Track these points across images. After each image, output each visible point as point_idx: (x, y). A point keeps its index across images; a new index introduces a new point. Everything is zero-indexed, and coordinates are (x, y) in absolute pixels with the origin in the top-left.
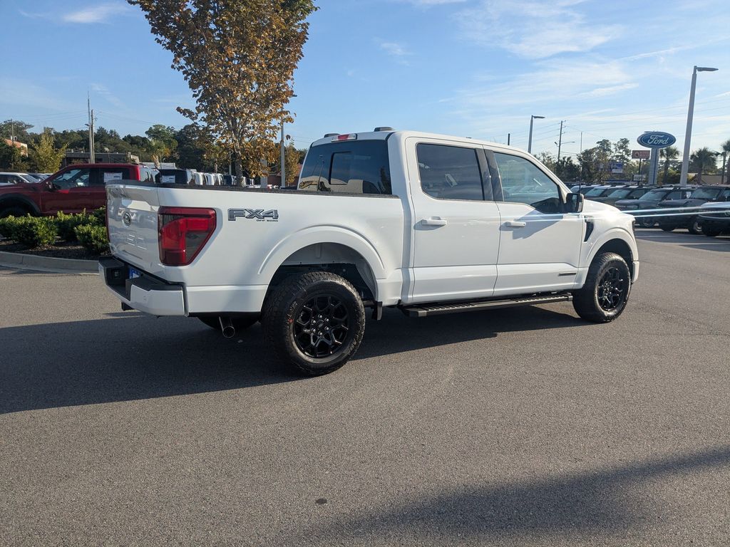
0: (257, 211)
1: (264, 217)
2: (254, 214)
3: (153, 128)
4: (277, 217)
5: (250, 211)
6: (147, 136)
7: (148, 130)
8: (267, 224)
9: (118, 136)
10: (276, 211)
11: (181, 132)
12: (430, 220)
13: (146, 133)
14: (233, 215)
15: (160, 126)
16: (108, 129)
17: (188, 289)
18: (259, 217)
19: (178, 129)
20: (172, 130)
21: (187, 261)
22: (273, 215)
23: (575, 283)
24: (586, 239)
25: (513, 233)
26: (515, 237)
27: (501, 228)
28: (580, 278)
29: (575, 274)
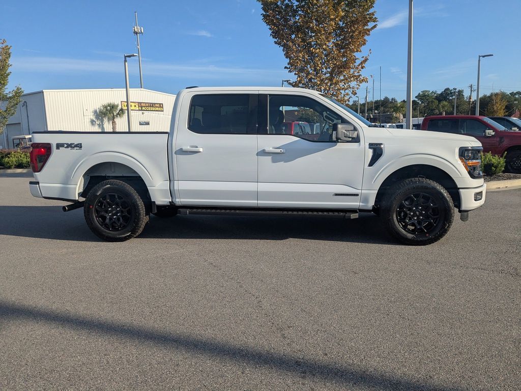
0: (71, 144)
1: (74, 147)
2: (70, 146)
3: (421, 93)
4: (81, 147)
5: (67, 144)
6: (416, 100)
7: (417, 95)
8: (75, 151)
9: (397, 101)
10: (81, 144)
11: (442, 94)
12: (188, 148)
13: (416, 97)
14: (59, 146)
15: (426, 91)
16: (390, 98)
17: (40, 184)
18: (71, 147)
19: (439, 92)
20: (435, 93)
21: (39, 170)
22: (79, 146)
23: (361, 204)
24: (371, 164)
25: (272, 158)
26: (274, 161)
27: (258, 154)
28: (366, 200)
29: (357, 195)
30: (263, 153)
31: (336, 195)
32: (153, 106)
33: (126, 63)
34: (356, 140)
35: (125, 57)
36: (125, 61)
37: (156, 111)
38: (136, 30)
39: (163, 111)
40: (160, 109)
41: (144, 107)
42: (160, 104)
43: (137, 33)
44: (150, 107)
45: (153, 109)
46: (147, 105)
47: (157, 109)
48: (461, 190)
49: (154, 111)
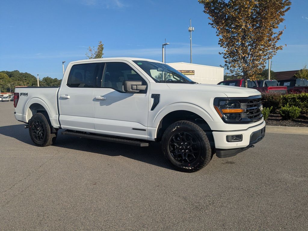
1: (25, 95)
12: (64, 96)
14: (21, 94)
21: (15, 107)
22: (27, 94)
23: (148, 137)
24: (152, 109)
25: (100, 102)
26: (101, 105)
27: (93, 100)
28: (150, 134)
29: (145, 130)
30: (96, 100)
31: (134, 129)
32: (188, 72)
33: (163, 49)
34: (144, 92)
35: (163, 45)
36: (163, 47)
37: (190, 75)
38: (190, 29)
39: (194, 75)
40: (192, 74)
41: (183, 73)
42: (193, 71)
43: (190, 31)
44: (187, 72)
45: (188, 74)
46: (185, 71)
47: (191, 74)
48: (213, 132)
49: (189, 75)
